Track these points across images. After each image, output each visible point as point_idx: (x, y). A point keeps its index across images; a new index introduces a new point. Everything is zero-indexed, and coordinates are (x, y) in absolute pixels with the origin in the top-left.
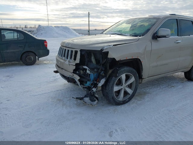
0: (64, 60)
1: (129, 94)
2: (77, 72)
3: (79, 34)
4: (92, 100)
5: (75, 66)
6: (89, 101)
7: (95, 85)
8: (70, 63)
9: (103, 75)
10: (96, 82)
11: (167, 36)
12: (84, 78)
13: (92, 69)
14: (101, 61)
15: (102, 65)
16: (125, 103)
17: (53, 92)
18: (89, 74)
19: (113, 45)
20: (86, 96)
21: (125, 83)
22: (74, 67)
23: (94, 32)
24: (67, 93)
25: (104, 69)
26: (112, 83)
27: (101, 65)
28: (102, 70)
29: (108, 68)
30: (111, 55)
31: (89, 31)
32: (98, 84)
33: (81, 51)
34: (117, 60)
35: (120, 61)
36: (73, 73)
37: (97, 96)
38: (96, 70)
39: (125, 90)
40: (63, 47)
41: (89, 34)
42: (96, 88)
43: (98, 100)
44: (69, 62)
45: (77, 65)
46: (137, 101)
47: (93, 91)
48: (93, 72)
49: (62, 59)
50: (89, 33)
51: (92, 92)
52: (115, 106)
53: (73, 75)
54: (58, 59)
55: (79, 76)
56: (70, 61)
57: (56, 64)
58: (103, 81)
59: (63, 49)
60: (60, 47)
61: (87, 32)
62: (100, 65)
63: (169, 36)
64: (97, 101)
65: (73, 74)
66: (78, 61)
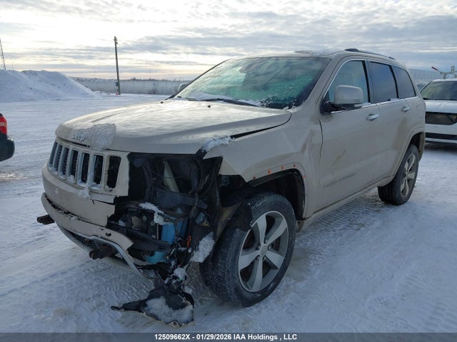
0: (74, 185)
1: (275, 268)
2: (121, 223)
3: (93, 90)
4: (176, 306)
5: (113, 207)
6: (167, 309)
7: (183, 259)
8: (95, 197)
9: (206, 224)
10: (183, 249)
11: (356, 106)
12: (144, 240)
13: (168, 211)
14: (195, 183)
15: (199, 194)
16: (267, 296)
17: (37, 282)
18: (161, 227)
19: (232, 137)
20: (152, 295)
21: (265, 239)
22: (111, 210)
23: (131, 84)
24: (85, 281)
25: (205, 207)
26: (234, 247)
27: (196, 194)
28: (200, 210)
29: (218, 204)
30: (230, 168)
31: (118, 84)
32: (190, 255)
33: (132, 156)
34: (247, 179)
35: (254, 181)
36: (109, 226)
37: (189, 290)
38: (179, 211)
39: (265, 258)
40: (65, 145)
41: (119, 90)
42: (185, 267)
43: (192, 303)
44: (91, 192)
45: (118, 201)
46: (293, 281)
47: (176, 278)
48: (173, 218)
49: (65, 181)
50: (119, 87)
51: (174, 281)
52: (242, 311)
53: (110, 235)
54: (51, 179)
55: (129, 235)
56: (94, 188)
57: (45, 195)
58: (205, 247)
59: (68, 149)
60: (56, 144)
61: (114, 86)
62: (193, 193)
63: (360, 105)
64: (190, 307)
65: (109, 231)
66: (122, 188)
